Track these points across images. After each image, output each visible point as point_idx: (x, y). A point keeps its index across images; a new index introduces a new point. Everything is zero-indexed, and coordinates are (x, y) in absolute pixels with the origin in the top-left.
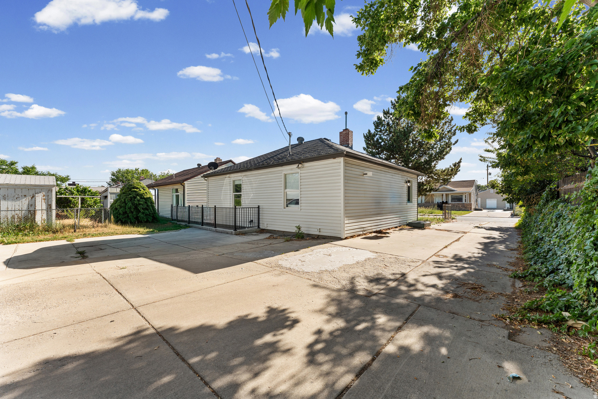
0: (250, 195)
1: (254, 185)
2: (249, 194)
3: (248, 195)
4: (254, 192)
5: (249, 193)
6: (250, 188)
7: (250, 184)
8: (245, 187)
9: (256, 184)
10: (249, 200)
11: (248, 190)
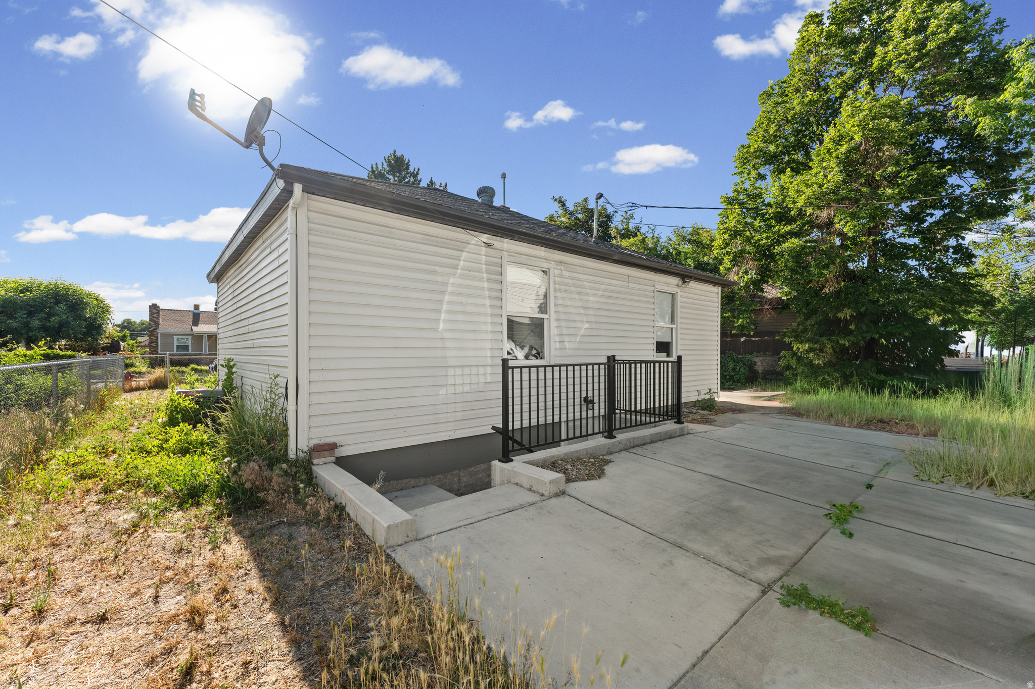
0: (579, 325)
1: (592, 299)
2: (575, 321)
3: (572, 324)
4: (593, 319)
5: (577, 318)
6: (579, 304)
7: (579, 293)
8: (563, 298)
9: (595, 295)
10: (578, 339)
11: (572, 310)
